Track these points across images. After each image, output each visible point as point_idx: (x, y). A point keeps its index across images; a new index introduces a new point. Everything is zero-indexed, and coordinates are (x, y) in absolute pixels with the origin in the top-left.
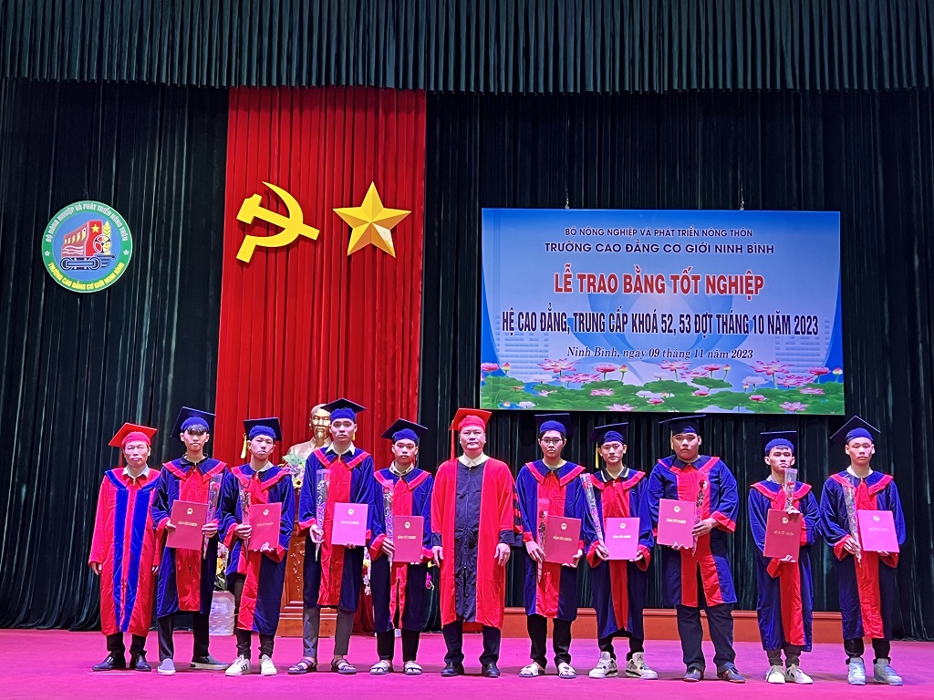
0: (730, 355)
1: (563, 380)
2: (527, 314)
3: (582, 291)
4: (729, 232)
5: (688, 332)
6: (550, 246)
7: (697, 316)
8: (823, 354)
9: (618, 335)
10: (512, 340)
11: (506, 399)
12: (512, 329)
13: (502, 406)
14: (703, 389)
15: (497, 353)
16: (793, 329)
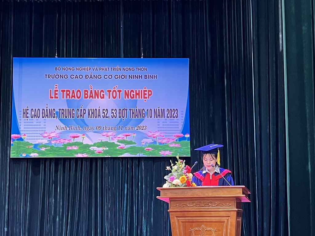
0: (136, 128)
1: (53, 142)
2: (35, 110)
3: (63, 98)
4: (136, 69)
5: (115, 117)
6: (47, 76)
7: (120, 110)
8: (181, 127)
9: (81, 119)
10: (27, 123)
11: (24, 152)
12: (27, 117)
13: (21, 156)
14: (122, 145)
15: (20, 130)
16: (166, 115)
